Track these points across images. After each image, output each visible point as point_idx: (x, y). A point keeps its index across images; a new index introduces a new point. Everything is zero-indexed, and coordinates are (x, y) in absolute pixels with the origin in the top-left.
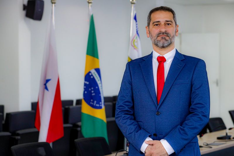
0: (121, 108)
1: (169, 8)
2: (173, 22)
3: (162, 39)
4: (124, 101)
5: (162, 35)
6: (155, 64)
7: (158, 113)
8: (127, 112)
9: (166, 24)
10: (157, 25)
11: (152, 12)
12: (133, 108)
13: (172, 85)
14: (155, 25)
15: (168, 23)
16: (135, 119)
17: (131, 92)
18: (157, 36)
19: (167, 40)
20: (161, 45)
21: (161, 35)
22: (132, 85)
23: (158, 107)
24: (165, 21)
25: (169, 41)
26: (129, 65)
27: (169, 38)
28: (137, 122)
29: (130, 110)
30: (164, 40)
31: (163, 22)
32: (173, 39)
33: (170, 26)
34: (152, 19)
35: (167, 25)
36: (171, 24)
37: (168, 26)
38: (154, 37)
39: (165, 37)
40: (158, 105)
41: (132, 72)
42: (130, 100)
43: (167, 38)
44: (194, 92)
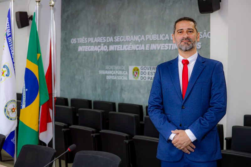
0: (152, 103)
1: (191, 18)
3: (185, 44)
4: (155, 97)
5: (185, 40)
6: (181, 66)
7: (183, 107)
8: (157, 107)
9: (189, 31)
10: (181, 32)
11: (177, 22)
12: (162, 103)
13: (195, 83)
15: (190, 31)
16: (164, 113)
17: (160, 90)
18: (181, 41)
20: (184, 49)
21: (183, 40)
22: (161, 84)
23: (183, 102)
24: (187, 29)
25: (191, 45)
26: (159, 67)
28: (166, 114)
29: (160, 105)
30: (186, 45)
33: (191, 33)
34: (176, 28)
36: (192, 32)
37: (190, 33)
38: (179, 42)
40: (183, 100)
41: (161, 73)
42: (160, 97)
43: (189, 43)
44: (213, 89)
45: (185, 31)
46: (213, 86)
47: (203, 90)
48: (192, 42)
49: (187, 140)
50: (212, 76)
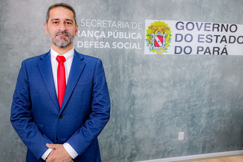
1: (70, 6)
3: (61, 38)
5: (61, 34)
6: (55, 65)
8: (24, 115)
10: (56, 23)
11: (50, 8)
13: (75, 86)
14: (53, 23)
18: (55, 35)
19: (66, 40)
20: (60, 45)
22: (29, 86)
23: (61, 111)
25: (69, 41)
30: (63, 40)
31: (63, 20)
33: (71, 25)
35: (67, 23)
36: (71, 23)
37: (68, 25)
38: (53, 35)
43: (67, 38)
44: (95, 92)
45: (62, 22)
46: (96, 88)
47: (84, 94)
48: (70, 37)
49: (66, 158)
50: (94, 76)
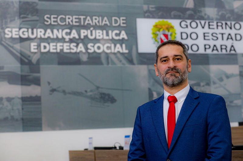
2: (183, 56)
27: (180, 75)
32: (185, 76)
39: (174, 74)
